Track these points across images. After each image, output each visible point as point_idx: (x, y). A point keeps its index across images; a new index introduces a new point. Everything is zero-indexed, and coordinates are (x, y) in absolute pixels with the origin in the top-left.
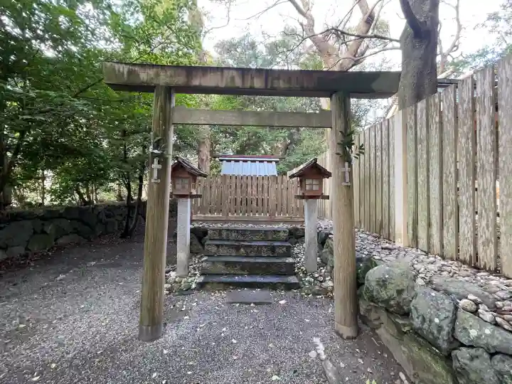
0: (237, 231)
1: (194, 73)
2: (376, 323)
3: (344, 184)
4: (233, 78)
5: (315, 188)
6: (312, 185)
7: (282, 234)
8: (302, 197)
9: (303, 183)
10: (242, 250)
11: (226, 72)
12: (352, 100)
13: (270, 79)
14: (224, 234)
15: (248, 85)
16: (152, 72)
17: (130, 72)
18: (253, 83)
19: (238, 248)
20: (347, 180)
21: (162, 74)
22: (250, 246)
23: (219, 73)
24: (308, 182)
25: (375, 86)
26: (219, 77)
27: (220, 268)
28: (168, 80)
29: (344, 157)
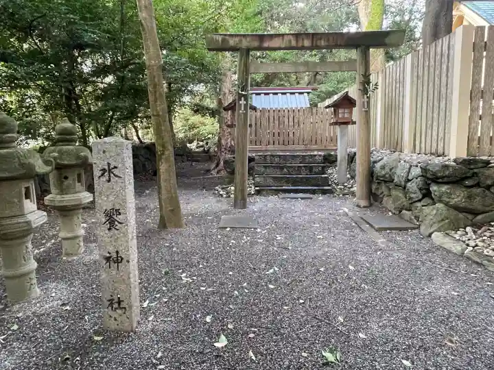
0: (280, 156)
1: (265, 39)
2: (381, 196)
3: (363, 109)
4: (290, 41)
5: (346, 116)
6: (344, 113)
7: (317, 158)
8: (336, 123)
9: (337, 113)
10: (285, 170)
11: (285, 37)
12: (371, 49)
13: (315, 39)
14: (268, 158)
15: (300, 44)
16: (237, 39)
17: (223, 40)
18: (303, 43)
19: (282, 168)
20: (366, 107)
21: (244, 40)
22: (292, 167)
23: (281, 37)
24: (341, 111)
25: (387, 40)
26: (281, 40)
27: (270, 181)
28: (248, 44)
29: (364, 91)
